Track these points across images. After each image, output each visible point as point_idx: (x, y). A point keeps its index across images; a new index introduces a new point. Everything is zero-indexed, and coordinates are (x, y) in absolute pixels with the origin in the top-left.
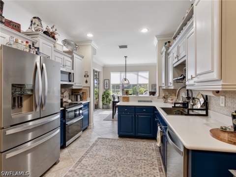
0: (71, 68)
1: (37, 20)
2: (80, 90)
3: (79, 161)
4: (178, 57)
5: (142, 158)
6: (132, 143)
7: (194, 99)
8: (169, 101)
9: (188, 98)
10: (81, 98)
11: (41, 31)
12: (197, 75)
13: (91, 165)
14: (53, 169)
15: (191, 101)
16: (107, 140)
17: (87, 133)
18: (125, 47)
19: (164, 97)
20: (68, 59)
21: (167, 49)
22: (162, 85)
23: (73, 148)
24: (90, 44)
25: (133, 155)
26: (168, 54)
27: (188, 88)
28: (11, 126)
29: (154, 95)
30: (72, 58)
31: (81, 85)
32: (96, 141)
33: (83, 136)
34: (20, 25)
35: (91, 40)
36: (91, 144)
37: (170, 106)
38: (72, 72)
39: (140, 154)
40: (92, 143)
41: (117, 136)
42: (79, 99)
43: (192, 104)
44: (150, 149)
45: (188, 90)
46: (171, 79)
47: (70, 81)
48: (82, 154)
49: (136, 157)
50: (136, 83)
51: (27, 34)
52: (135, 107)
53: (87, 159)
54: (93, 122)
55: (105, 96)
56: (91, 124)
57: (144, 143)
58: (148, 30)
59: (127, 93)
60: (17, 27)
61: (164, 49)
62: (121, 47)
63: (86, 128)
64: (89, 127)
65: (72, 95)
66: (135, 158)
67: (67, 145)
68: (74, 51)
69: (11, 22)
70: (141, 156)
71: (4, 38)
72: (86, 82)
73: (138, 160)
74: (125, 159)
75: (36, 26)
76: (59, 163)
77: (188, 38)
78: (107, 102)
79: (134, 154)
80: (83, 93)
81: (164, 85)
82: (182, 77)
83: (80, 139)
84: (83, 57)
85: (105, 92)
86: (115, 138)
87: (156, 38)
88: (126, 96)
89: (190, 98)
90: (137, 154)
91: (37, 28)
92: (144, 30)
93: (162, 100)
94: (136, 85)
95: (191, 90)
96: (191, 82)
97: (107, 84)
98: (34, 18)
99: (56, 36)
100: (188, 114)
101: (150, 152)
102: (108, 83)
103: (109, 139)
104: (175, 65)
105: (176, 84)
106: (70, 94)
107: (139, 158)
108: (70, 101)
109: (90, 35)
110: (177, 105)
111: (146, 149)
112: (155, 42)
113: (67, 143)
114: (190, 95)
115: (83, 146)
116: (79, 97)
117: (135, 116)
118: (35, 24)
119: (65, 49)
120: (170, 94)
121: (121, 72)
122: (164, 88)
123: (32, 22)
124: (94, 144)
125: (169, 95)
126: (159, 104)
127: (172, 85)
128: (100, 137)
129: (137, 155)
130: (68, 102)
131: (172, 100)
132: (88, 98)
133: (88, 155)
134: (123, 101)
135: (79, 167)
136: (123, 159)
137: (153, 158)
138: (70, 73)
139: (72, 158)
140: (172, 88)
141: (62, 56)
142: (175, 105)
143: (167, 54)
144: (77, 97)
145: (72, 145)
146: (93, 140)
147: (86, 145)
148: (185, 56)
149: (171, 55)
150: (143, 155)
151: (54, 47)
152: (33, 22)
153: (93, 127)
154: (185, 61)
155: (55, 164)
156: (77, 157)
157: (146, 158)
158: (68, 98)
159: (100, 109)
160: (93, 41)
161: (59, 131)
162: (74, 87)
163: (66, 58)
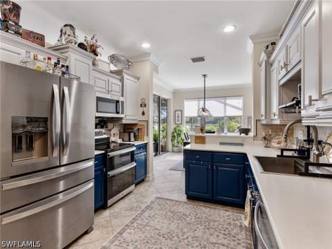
0: (120, 94)
1: (68, 28)
2: (135, 125)
3: (119, 233)
4: (286, 65)
5: (219, 242)
6: (207, 210)
7: (320, 142)
8: (274, 144)
9: (309, 141)
10: (135, 137)
11: (73, 43)
12: (321, 96)
13: (136, 241)
14: (82, 241)
15: (314, 148)
16: (169, 202)
17: (142, 188)
18: (202, 59)
19: (265, 138)
20: (115, 81)
21: (269, 55)
22: (261, 119)
23: (117, 210)
24: (148, 58)
25: (205, 232)
26: (272, 65)
27: (305, 122)
28: (12, 177)
29: (247, 134)
30: (122, 80)
31: (135, 118)
32: (152, 202)
33: (135, 192)
34: (43, 36)
35: (150, 53)
36: (143, 207)
37: (274, 153)
38: (121, 99)
39: (216, 233)
40: (146, 205)
41: (184, 198)
42: (132, 139)
43: (317, 153)
44: (236, 225)
45: (308, 127)
46: (275, 108)
47: (118, 113)
48: (127, 221)
49: (209, 236)
50: (222, 115)
51: (56, 49)
52: (212, 153)
53: (132, 231)
54: (152, 172)
55: (175, 134)
56: (150, 175)
57: (227, 213)
58: (236, 27)
59: (202, 130)
60: (39, 39)
61: (263, 56)
62: (195, 60)
63: (143, 181)
64: (147, 179)
65: (124, 132)
66: (208, 239)
67: (109, 205)
68: (124, 70)
69: (31, 32)
70: (218, 236)
71: (19, 54)
72: (143, 113)
73: (213, 243)
74: (190, 239)
75: (67, 36)
76: (92, 232)
77: (305, 25)
78: (178, 142)
79: (207, 230)
80: (138, 129)
81: (263, 118)
82: (294, 102)
83: (130, 196)
84: (138, 79)
85: (175, 129)
86: (181, 200)
87: (250, 41)
88: (201, 134)
89: (312, 141)
90: (211, 232)
91: (68, 39)
92: (229, 29)
93: (262, 143)
94: (223, 118)
95: (315, 128)
96: (312, 111)
97: (178, 117)
98: (66, 26)
99: (99, 50)
100: (307, 174)
101: (235, 231)
102: (180, 115)
103: (172, 200)
104: (282, 82)
105: (285, 115)
106: (122, 131)
107: (214, 241)
108: (120, 141)
109: (146, 46)
110: (285, 153)
111: (229, 224)
112: (250, 46)
113: (110, 202)
114: (313, 136)
115: (131, 209)
116: (132, 135)
117: (212, 167)
118: (65, 33)
119: (113, 68)
120: (275, 132)
121: (199, 99)
122: (264, 122)
123: (61, 31)
124: (148, 207)
125: (273, 134)
126: (254, 150)
127: (276, 117)
128: (159, 196)
129: (211, 235)
130: (116, 143)
131: (279, 143)
132: (145, 137)
133: (135, 224)
134: (196, 143)
135: (117, 242)
136: (187, 238)
137: (239, 244)
138: (118, 102)
139: (112, 226)
140: (278, 122)
141: (106, 78)
142: (282, 153)
143: (269, 65)
144: (130, 135)
145: (117, 205)
146: (148, 201)
147: (137, 207)
148: (300, 61)
149: (275, 65)
150: (221, 236)
151: (94, 64)
152: (63, 31)
153: (153, 179)
154: (300, 71)
155: (86, 233)
156: (118, 226)
157: (225, 242)
158: (118, 136)
159: (168, 152)
160: (151, 55)
161: (92, 184)
162: (124, 122)
163: (112, 80)
